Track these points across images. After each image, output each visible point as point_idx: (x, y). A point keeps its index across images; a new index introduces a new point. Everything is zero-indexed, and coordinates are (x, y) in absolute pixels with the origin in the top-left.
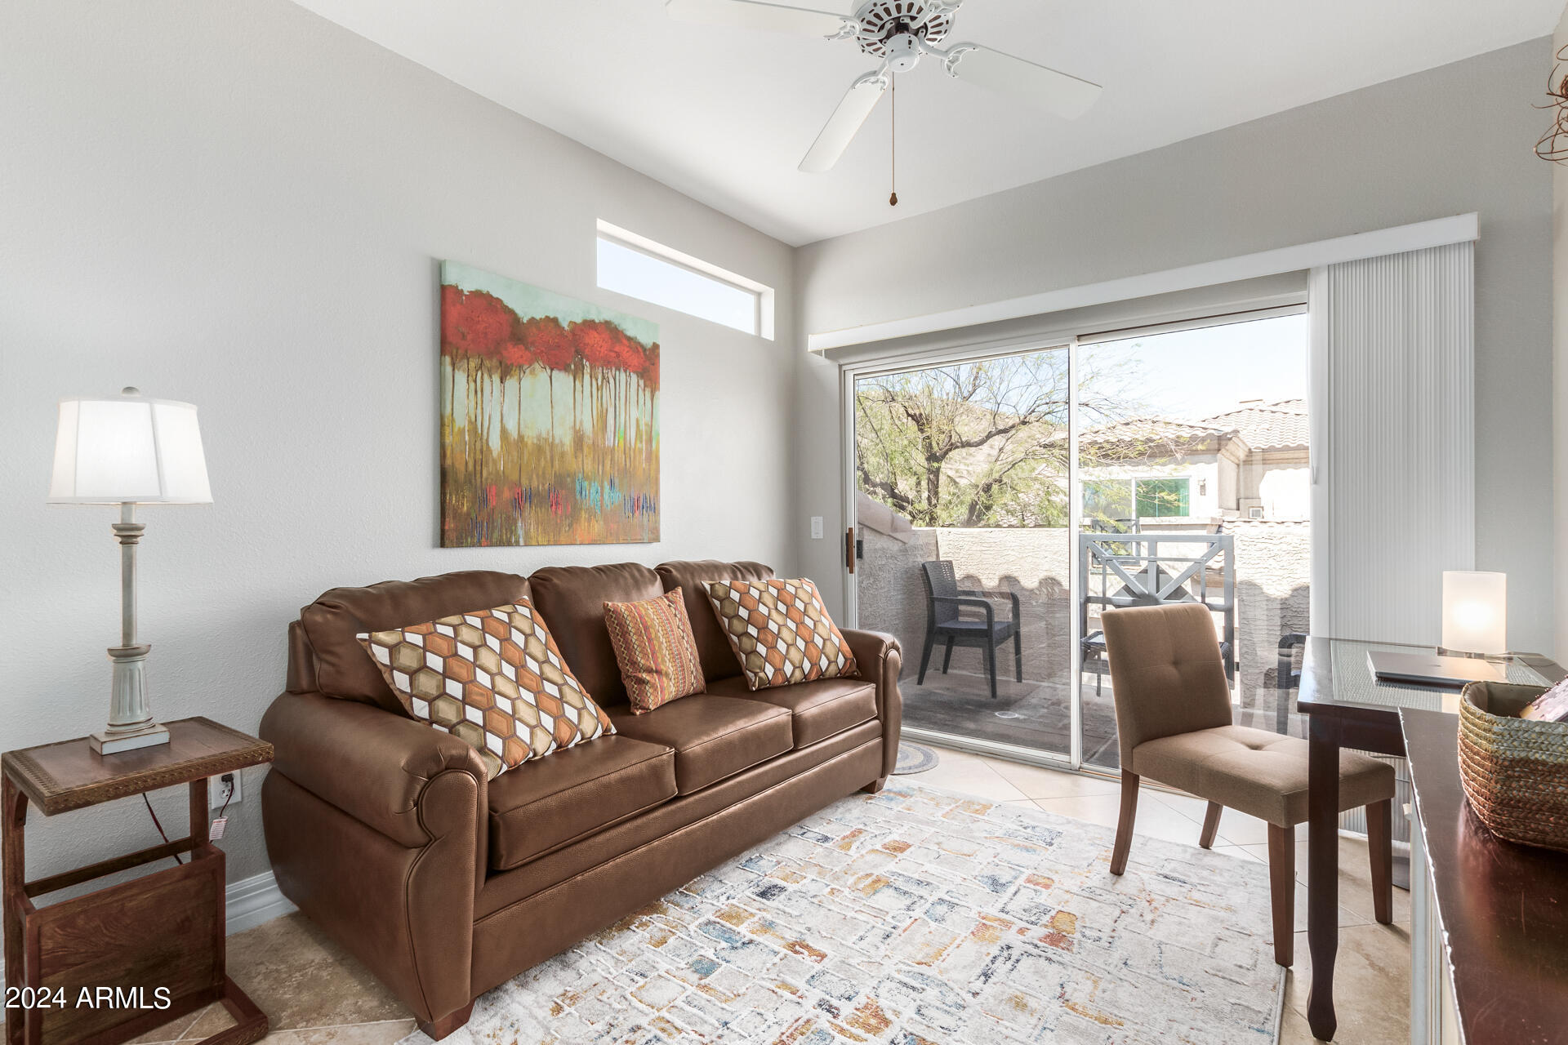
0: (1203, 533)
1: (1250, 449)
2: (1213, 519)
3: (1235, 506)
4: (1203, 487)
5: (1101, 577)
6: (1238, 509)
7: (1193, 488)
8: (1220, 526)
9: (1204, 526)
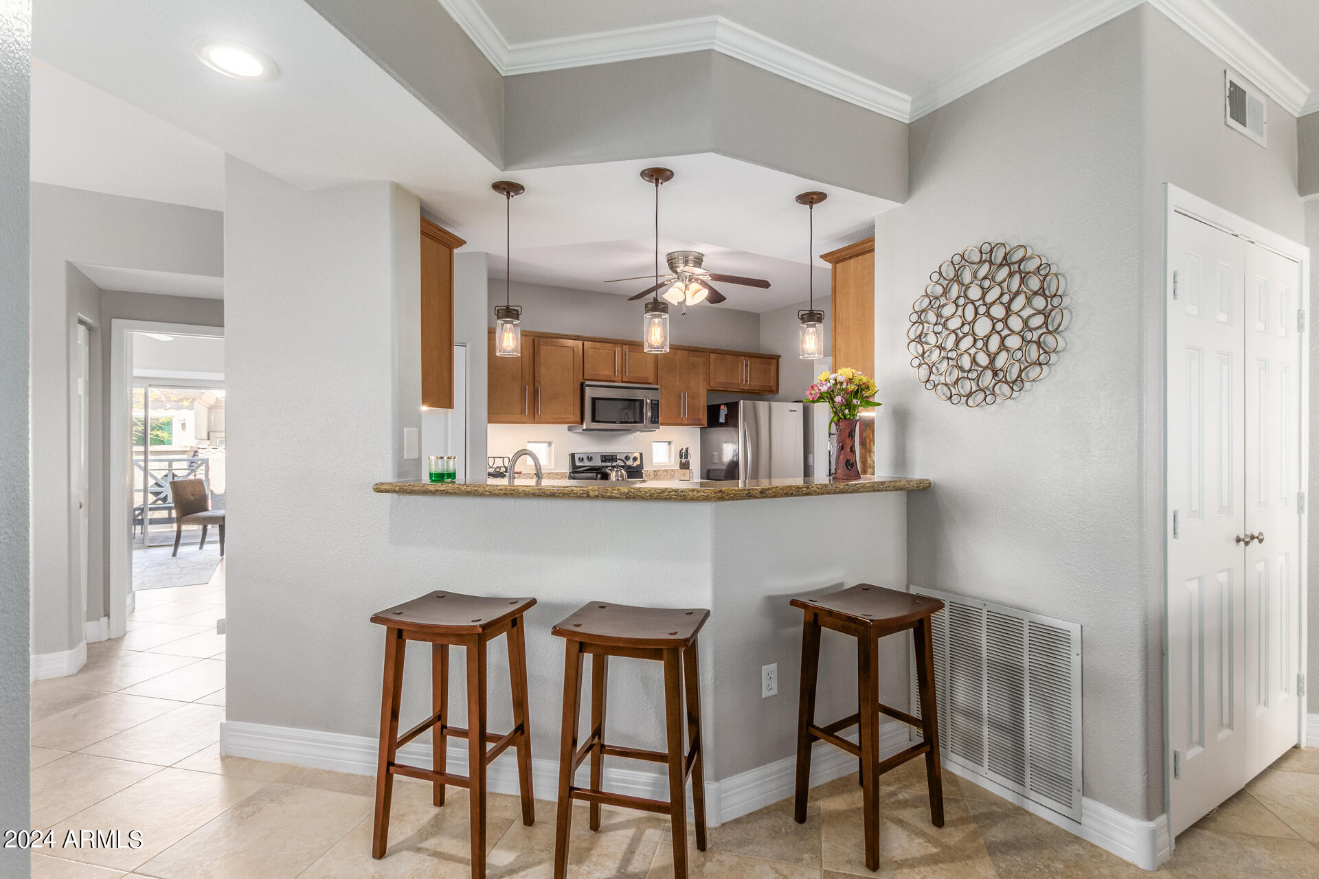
0: (185, 457)
1: (217, 398)
2: (191, 447)
3: (206, 438)
4: (183, 425)
5: (142, 493)
6: (209, 439)
7: (176, 427)
8: (196, 452)
9: (184, 452)
